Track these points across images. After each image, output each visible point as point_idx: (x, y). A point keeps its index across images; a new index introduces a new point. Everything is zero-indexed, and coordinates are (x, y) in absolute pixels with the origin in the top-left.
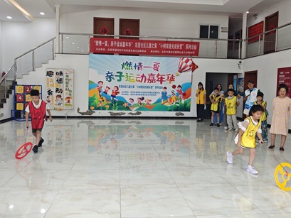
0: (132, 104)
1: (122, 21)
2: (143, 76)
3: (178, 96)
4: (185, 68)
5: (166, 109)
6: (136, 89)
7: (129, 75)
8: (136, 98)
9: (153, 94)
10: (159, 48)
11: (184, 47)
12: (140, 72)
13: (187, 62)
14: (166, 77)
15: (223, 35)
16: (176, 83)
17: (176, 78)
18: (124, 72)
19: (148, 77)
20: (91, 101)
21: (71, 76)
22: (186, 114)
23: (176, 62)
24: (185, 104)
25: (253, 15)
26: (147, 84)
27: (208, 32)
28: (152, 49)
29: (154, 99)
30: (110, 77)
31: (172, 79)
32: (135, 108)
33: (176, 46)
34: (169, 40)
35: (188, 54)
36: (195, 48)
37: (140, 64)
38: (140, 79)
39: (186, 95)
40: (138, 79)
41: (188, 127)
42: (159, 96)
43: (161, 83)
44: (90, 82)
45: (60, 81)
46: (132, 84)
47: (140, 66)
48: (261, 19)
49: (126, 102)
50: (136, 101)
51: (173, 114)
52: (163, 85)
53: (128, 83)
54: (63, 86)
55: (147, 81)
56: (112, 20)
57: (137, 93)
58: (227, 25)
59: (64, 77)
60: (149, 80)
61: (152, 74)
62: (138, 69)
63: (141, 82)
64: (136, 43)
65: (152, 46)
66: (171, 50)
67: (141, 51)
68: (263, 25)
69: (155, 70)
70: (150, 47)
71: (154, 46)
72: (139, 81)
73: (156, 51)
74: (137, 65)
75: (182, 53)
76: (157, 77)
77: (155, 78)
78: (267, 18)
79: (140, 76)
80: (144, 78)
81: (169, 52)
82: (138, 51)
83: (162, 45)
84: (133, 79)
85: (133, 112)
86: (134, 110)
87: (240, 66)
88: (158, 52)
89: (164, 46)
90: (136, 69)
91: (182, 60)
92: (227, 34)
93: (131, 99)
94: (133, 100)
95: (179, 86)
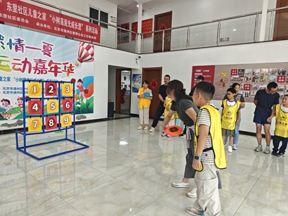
0: (8, 109)
2: (26, 62)
3: (78, 93)
4: (85, 56)
6: (13, 84)
10: (49, 21)
11: (83, 28)
12: (21, 56)
14: (62, 67)
16: (77, 75)
17: (76, 70)
19: (34, 65)
22: (89, 117)
23: (76, 46)
24: (88, 104)
28: (38, 20)
31: (70, 70)
32: (14, 116)
33: (73, 25)
34: (63, 13)
35: (88, 39)
36: (96, 33)
37: (19, 41)
38: (22, 67)
39: (88, 92)
40: (17, 67)
41: (91, 133)
43: (56, 75)
46: (5, 74)
47: (19, 45)
52: (59, 78)
55: (33, 71)
60: (36, 69)
61: (40, 61)
62: (17, 49)
63: (23, 71)
64: (8, 3)
65: (38, 15)
66: (68, 28)
67: (19, 19)
68: (151, 23)
69: (45, 54)
70: (35, 17)
71: (41, 17)
72: (20, 69)
73: (45, 26)
74: (13, 41)
75: (82, 35)
76: (49, 65)
77: (47, 66)
78: (157, 17)
79: (20, 62)
80: (27, 65)
81: (65, 31)
82: (14, 18)
83: (53, 18)
84: (7, 66)
85: (9, 122)
86: (11, 118)
87: (138, 61)
88: (49, 27)
89: (58, 20)
90: (11, 48)
91: (82, 45)
92: (116, 24)
93: (4, 100)
94: (9, 102)
95: (80, 81)
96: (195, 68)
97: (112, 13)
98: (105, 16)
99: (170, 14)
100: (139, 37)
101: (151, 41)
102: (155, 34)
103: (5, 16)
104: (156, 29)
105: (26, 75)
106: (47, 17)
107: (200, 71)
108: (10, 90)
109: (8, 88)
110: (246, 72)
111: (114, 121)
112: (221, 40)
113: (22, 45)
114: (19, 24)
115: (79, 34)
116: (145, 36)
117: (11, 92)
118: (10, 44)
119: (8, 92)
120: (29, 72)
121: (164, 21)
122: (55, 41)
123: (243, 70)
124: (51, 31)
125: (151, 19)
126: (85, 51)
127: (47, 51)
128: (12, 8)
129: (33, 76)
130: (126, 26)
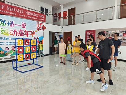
0: (8, 51)
2: (15, 31)
4: (40, 28)
6: (10, 40)
7: (3, 30)
8: (10, 47)
10: (24, 14)
11: (39, 16)
12: (13, 28)
13: (41, 24)
14: (30, 33)
17: (36, 34)
19: (18, 32)
23: (35, 24)
27: (44, 11)
28: (20, 13)
31: (33, 34)
32: (10, 54)
33: (34, 15)
34: (30, 10)
35: (40, 20)
36: (44, 18)
37: (12, 22)
38: (13, 33)
40: (11, 33)
43: (27, 36)
46: (6, 36)
47: (12, 24)
49: (2, 50)
50: (10, 49)
52: (29, 37)
53: (3, 36)
55: (18, 35)
57: (11, 43)
60: (19, 34)
61: (21, 30)
62: (11, 26)
63: (14, 35)
64: (8, 7)
65: (20, 11)
66: (32, 16)
67: (12, 13)
68: (67, 13)
69: (23, 27)
70: (19, 12)
71: (21, 12)
72: (12, 34)
73: (23, 16)
74: (10, 23)
75: (38, 19)
76: (25, 32)
77: (24, 33)
78: (69, 10)
79: (13, 31)
80: (16, 32)
81: (31, 17)
82: (10, 13)
83: (26, 12)
84: (8, 33)
85: (8, 57)
86: (9, 55)
87: (62, 29)
88: (24, 16)
89: (28, 13)
90: (9, 25)
91: (38, 23)
92: (52, 14)
93: (6, 48)
94: (8, 48)
95: (38, 38)
96: (86, 31)
98: (47, 10)
99: (75, 9)
100: (62, 19)
101: (67, 20)
102: (69, 17)
103: (6, 12)
104: (69, 15)
105: (15, 37)
106: (24, 12)
107: (89, 32)
108: (8, 43)
109: (8, 42)
110: (109, 32)
111: (52, 55)
112: (97, 19)
113: (13, 24)
114: (12, 15)
115: (37, 19)
116: (64, 18)
117: (9, 44)
118: (9, 24)
119: (8, 44)
120: (16, 35)
121: (72, 12)
122: (27, 22)
123: (108, 32)
124: (25, 18)
125: (67, 11)
126: (39, 26)
127: (24, 26)
128: (9, 9)
129: (18, 37)
130: (56, 14)
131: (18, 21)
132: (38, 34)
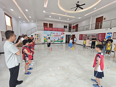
1: (49, 24)
4: (62, 34)
5: (59, 42)
6: (53, 38)
8: (53, 40)
9: (57, 39)
10: (57, 30)
12: (54, 34)
13: (63, 32)
15: (68, 28)
16: (61, 37)
18: (51, 34)
20: (44, 40)
21: (40, 35)
22: (62, 42)
23: (61, 32)
25: (73, 24)
26: (55, 37)
27: (65, 27)
29: (57, 40)
30: (48, 35)
31: (60, 36)
33: (60, 30)
34: (59, 28)
36: (64, 30)
39: (62, 39)
41: (63, 45)
42: (58, 39)
44: (44, 36)
45: (38, 36)
48: (75, 25)
51: (60, 42)
53: (52, 37)
54: (38, 37)
56: (47, 24)
57: (53, 39)
58: (68, 26)
59: (39, 35)
61: (56, 35)
67: (54, 30)
86: (53, 42)
87: (71, 33)
96: (80, 35)
97: (68, 25)
98: (66, 26)
99: (78, 24)
100: (72, 29)
104: (76, 28)
111: (67, 43)
122: (58, 32)
131: (56, 32)
132: (62, 36)
